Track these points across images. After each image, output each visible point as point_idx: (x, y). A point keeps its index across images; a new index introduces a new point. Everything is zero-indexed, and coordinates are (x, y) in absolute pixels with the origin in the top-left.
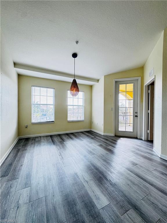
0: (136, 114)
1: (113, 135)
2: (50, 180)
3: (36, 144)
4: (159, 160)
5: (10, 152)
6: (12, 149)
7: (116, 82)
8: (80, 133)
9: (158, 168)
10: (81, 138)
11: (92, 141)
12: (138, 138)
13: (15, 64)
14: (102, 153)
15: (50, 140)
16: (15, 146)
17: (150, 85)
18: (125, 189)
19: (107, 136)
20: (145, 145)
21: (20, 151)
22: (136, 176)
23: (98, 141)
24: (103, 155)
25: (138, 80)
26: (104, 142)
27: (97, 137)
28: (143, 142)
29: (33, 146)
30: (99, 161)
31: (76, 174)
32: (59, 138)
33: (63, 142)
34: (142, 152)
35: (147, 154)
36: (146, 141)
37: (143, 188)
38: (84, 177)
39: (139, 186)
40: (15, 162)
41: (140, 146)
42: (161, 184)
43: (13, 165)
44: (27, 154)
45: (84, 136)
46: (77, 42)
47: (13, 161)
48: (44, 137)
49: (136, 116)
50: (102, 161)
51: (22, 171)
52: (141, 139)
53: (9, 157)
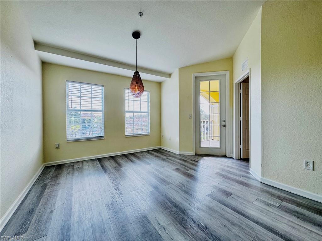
0: (224, 123)
1: (193, 153)
2: (103, 231)
3: (76, 174)
4: (259, 185)
5: (30, 190)
6: (33, 184)
7: (195, 77)
8: (145, 153)
9: (260, 197)
10: (148, 161)
11: (164, 163)
12: (227, 156)
13: (37, 45)
14: (181, 181)
15: (99, 165)
16: (38, 179)
17: (242, 82)
18: (222, 234)
19: (184, 156)
20: (237, 166)
21: (48, 187)
22: (234, 212)
23: (172, 164)
24: (183, 185)
25: (225, 75)
26: (181, 164)
27: (170, 158)
28: (234, 161)
29: (69, 177)
30: (179, 193)
31: (145, 217)
32: (112, 162)
33: (120, 168)
34: (235, 175)
35: (243, 177)
36: (239, 159)
37: (246, 228)
38: (158, 221)
39: (240, 227)
40: (39, 206)
41: (232, 168)
42: (269, 221)
43: (36, 212)
44: (60, 191)
45: (151, 156)
46: (141, 14)
47: (36, 205)
48: (87, 161)
49: (224, 126)
50: (182, 193)
51: (52, 222)
52: (232, 158)
53: (28, 198)
